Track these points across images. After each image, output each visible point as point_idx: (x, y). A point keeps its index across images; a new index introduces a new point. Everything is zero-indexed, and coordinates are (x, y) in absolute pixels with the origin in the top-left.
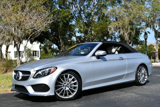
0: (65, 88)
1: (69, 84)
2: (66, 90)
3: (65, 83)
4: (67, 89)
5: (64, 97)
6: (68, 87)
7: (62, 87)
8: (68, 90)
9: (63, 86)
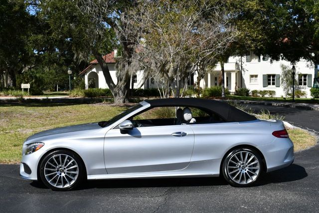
0: (60, 174)
1: (66, 169)
2: (61, 177)
3: (61, 167)
4: (63, 175)
5: (57, 185)
6: (65, 173)
7: (55, 171)
8: (63, 177)
9: (58, 171)
